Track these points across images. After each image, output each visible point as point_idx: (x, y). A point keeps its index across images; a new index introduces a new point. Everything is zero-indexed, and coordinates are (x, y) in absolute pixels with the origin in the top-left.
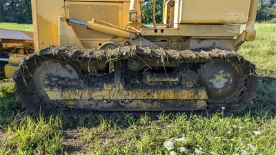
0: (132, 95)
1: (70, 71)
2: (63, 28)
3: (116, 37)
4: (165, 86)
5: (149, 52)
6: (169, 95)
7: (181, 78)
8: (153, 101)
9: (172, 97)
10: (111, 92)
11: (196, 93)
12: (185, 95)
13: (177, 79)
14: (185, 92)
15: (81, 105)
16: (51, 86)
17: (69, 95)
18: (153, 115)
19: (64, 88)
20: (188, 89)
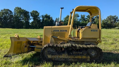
0: (70, 57)
1: (53, 50)
2: (51, 38)
3: (64, 41)
4: (78, 55)
5: (74, 45)
6: (80, 57)
7: (83, 53)
8: (75, 59)
9: (80, 58)
10: (64, 56)
11: (87, 57)
12: (84, 57)
13: (82, 53)
14: (84, 56)
15: (56, 60)
16: (49, 54)
17: (53, 57)
18: (76, 63)
19: (52, 55)
20: (85, 56)
